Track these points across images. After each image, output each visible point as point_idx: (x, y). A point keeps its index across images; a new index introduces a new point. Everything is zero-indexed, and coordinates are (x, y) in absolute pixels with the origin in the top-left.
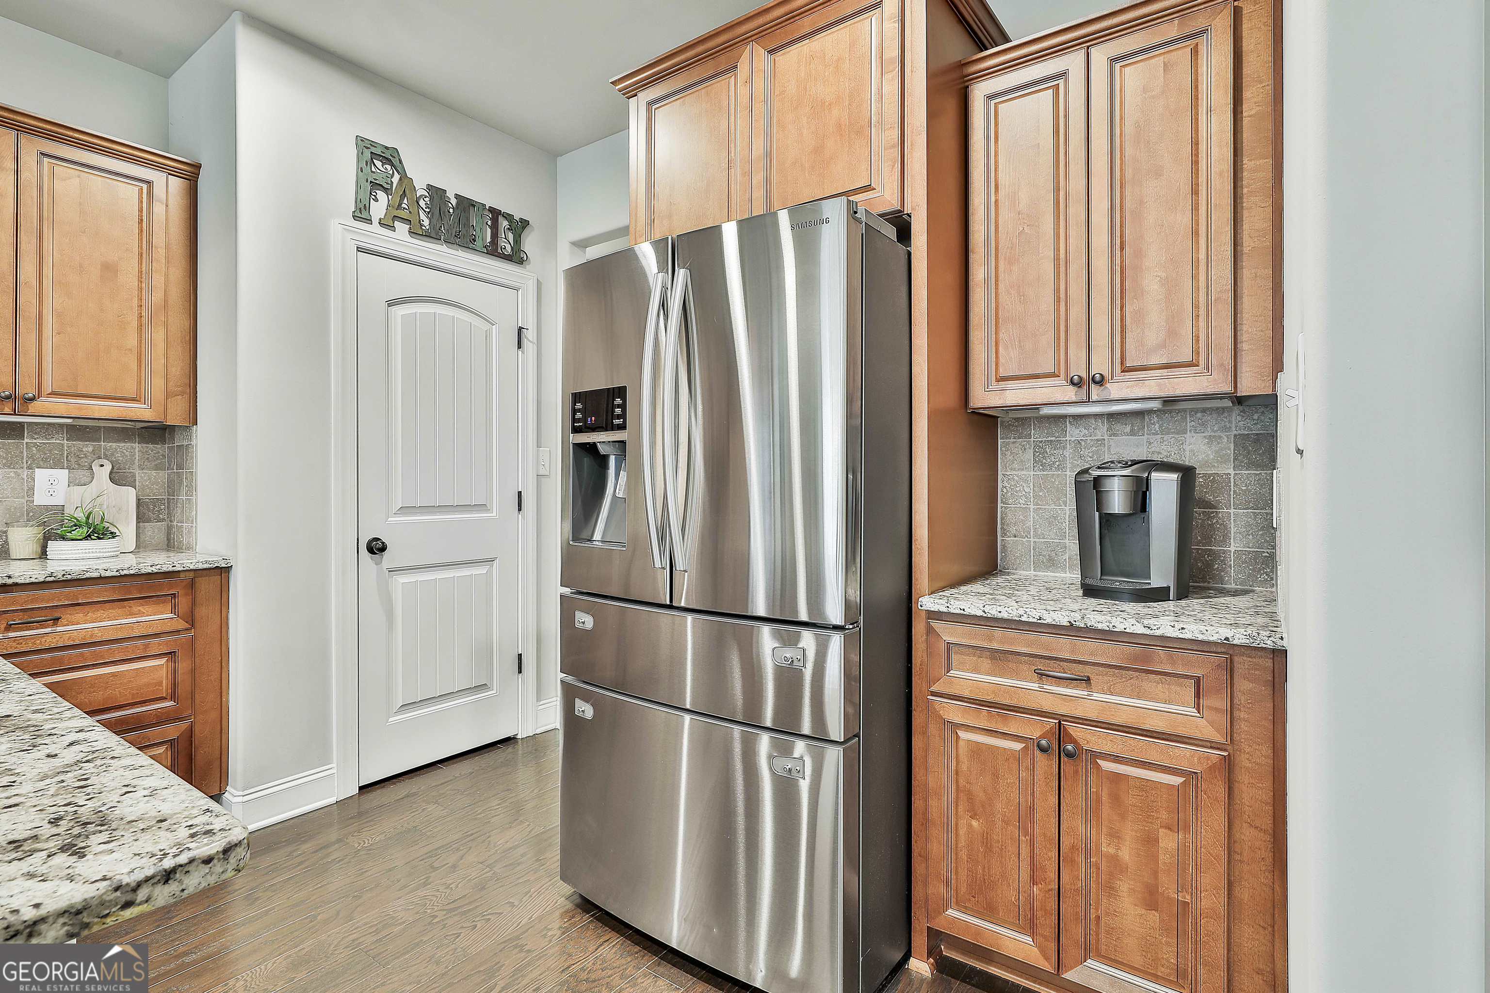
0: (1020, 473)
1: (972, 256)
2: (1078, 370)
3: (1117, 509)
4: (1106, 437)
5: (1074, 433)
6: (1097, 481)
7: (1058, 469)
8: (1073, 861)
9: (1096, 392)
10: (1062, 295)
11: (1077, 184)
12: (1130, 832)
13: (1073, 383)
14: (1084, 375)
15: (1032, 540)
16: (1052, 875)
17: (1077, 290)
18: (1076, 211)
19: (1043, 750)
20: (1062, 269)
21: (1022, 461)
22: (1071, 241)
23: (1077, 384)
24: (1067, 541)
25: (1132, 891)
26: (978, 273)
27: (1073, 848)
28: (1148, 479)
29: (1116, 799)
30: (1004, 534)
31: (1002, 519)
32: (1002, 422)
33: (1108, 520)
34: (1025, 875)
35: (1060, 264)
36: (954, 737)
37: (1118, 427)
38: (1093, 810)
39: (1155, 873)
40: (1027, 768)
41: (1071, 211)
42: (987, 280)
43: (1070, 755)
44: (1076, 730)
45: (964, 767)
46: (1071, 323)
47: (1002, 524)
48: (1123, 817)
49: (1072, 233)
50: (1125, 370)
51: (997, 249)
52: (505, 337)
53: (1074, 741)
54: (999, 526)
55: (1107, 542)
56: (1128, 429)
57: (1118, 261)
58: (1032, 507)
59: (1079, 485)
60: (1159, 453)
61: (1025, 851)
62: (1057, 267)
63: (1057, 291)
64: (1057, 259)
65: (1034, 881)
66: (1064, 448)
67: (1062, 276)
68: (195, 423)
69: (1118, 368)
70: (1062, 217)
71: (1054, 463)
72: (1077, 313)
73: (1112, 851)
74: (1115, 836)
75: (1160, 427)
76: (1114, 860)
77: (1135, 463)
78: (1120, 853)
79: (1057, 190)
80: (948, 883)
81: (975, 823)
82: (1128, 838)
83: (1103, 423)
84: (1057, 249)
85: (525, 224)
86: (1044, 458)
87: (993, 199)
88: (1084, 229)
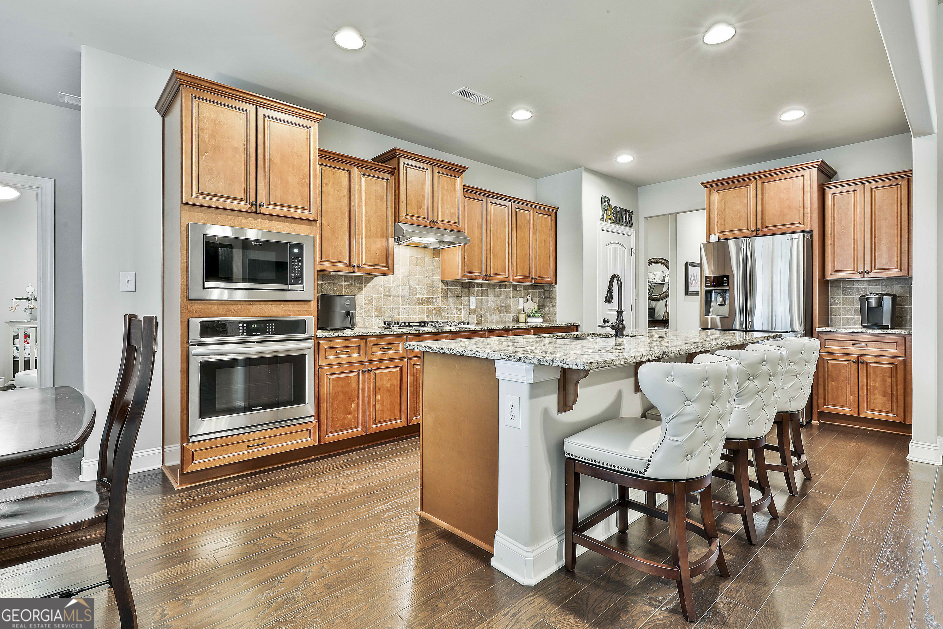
0: (837, 297)
1: (826, 237)
2: (861, 269)
3: (873, 305)
4: (867, 286)
5: (856, 285)
6: (867, 299)
7: (850, 295)
8: (863, 388)
9: (866, 275)
10: (856, 249)
11: (861, 220)
12: (878, 380)
13: (859, 273)
14: (863, 271)
15: (841, 316)
16: (857, 392)
17: (860, 248)
18: (860, 227)
19: (854, 362)
20: (856, 242)
21: (838, 293)
22: (859, 235)
23: (861, 273)
24: (854, 316)
25: (879, 393)
26: (828, 242)
27: (863, 385)
28: (883, 298)
29: (875, 372)
30: (831, 315)
31: (830, 310)
32: (831, 282)
33: (870, 308)
34: (848, 394)
35: (855, 241)
36: (827, 362)
37: (871, 283)
38: (868, 376)
39: (886, 388)
40: (849, 368)
41: (859, 227)
42: (831, 244)
43: (862, 363)
44: (863, 357)
45: (830, 370)
46: (859, 257)
47: (830, 312)
48: (877, 376)
49: (859, 233)
50: (875, 270)
51: (834, 235)
52: (627, 252)
53: (862, 359)
54: (829, 313)
55: (870, 314)
56: (875, 284)
57: (873, 241)
58: (841, 307)
59: (861, 300)
60: (885, 291)
61: (849, 388)
62: (854, 242)
63: (854, 248)
64: (854, 239)
65: (851, 395)
66: (853, 289)
67: (856, 244)
68: (556, 284)
69: (873, 269)
70: (856, 228)
71: (849, 294)
72: (860, 254)
73: (873, 384)
74: (874, 381)
75: (886, 283)
76: (874, 387)
77: (879, 294)
78: (876, 385)
79: (854, 221)
80: (825, 399)
81: (833, 383)
82: (878, 381)
83: (866, 283)
84: (854, 237)
85: (632, 212)
86: (846, 292)
87: (833, 222)
88: (863, 232)
